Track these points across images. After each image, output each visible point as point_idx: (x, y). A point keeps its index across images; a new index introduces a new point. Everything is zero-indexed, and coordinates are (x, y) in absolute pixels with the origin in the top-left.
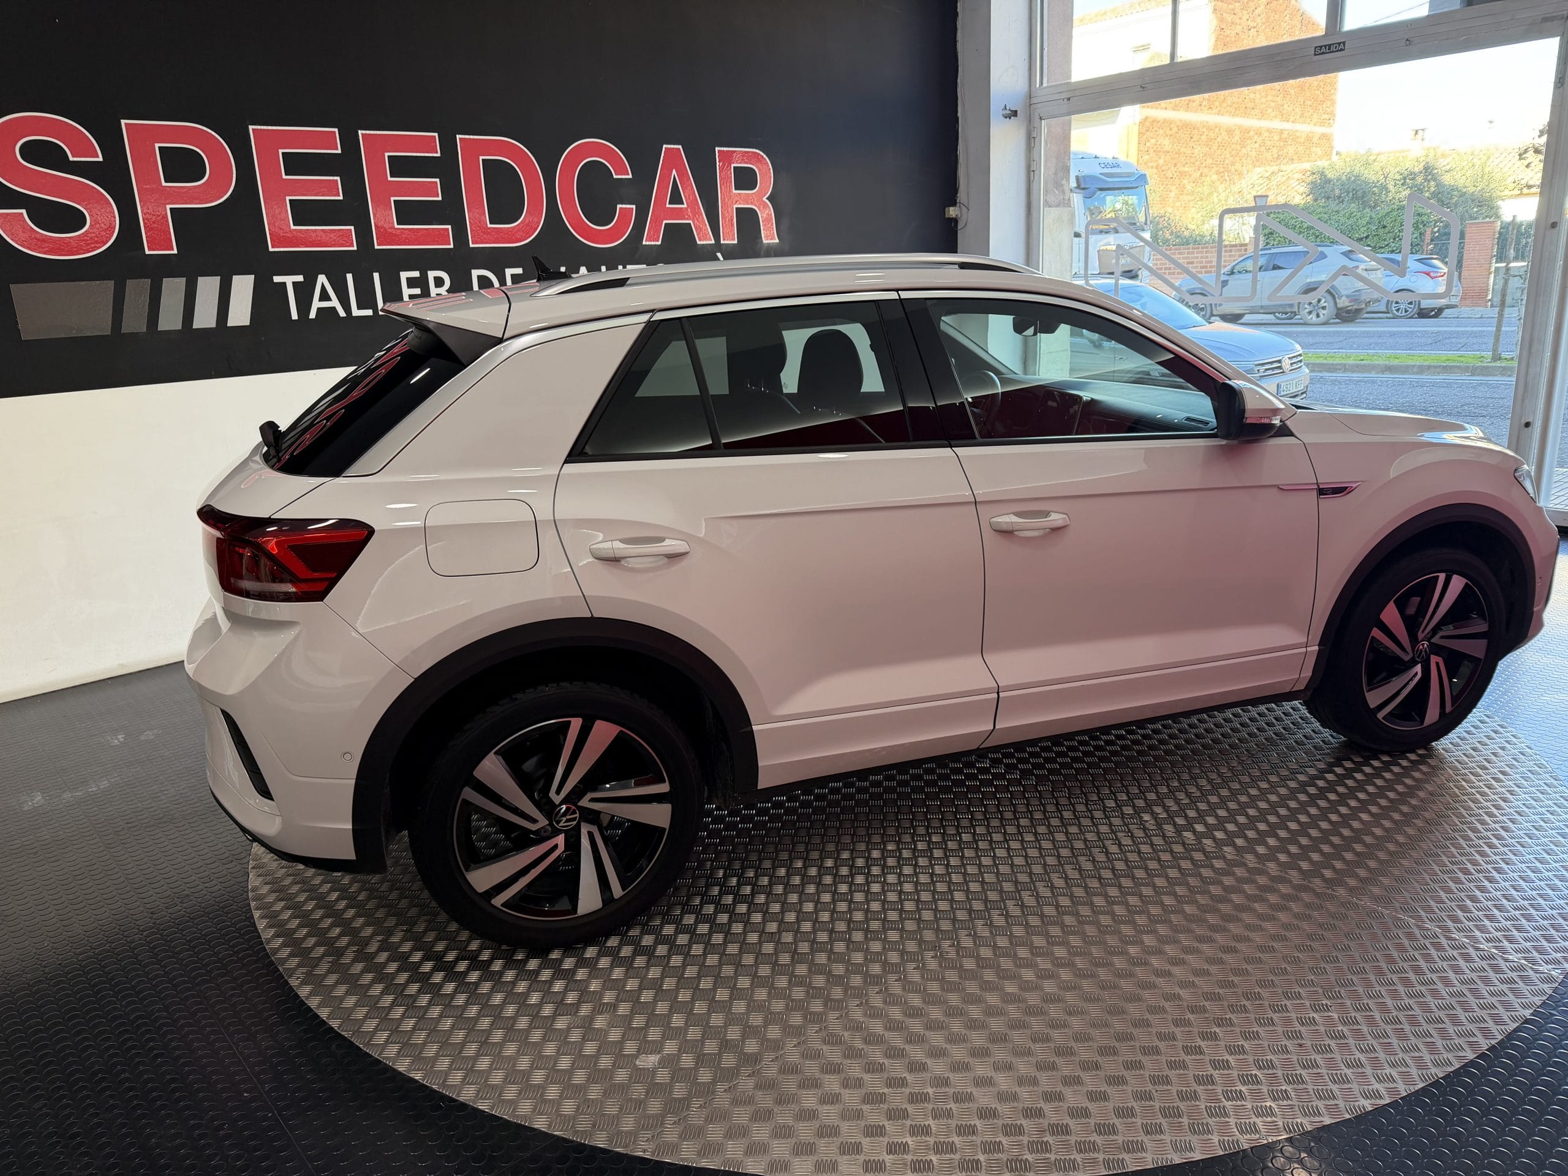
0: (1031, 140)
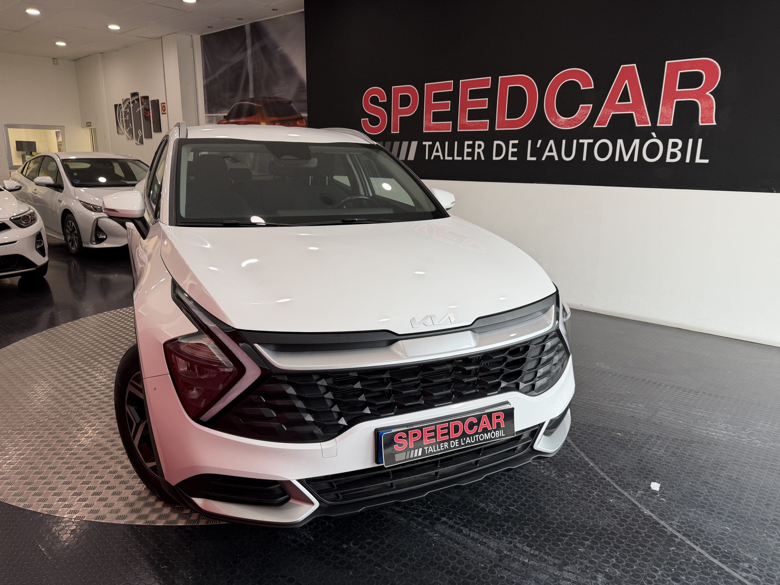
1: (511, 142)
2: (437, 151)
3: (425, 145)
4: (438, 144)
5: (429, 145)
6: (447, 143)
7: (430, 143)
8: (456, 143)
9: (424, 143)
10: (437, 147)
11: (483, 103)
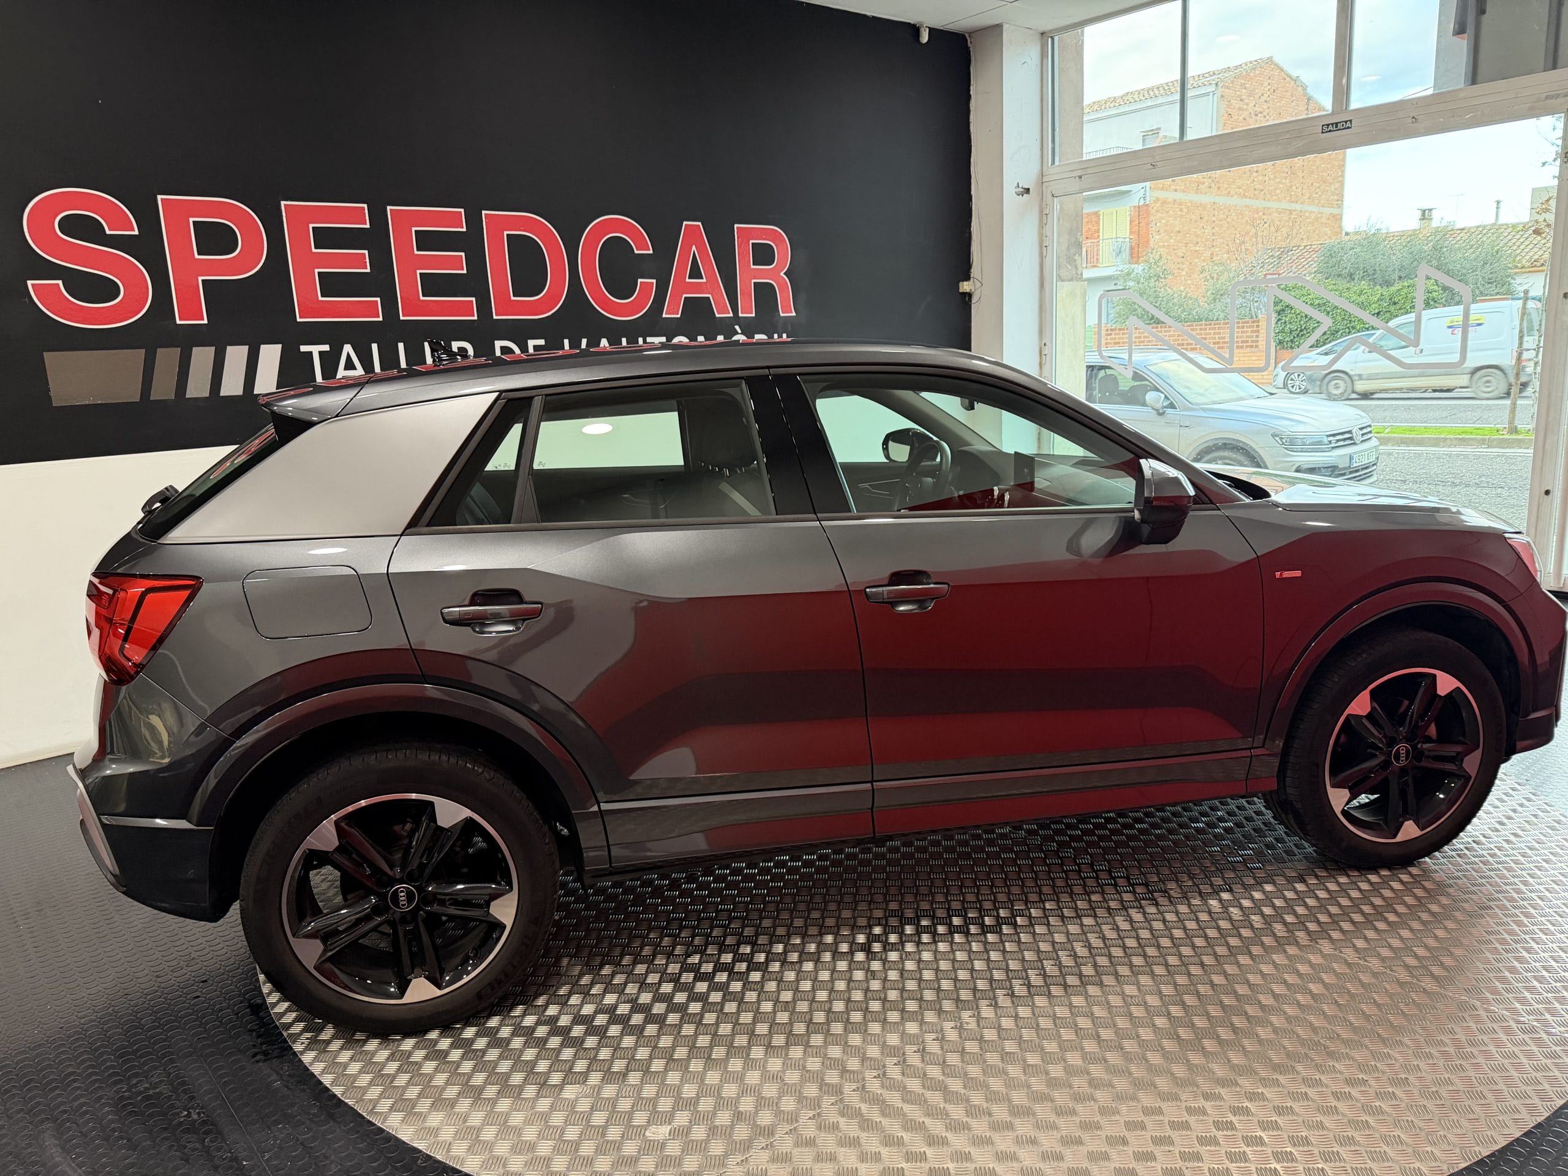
0: (1043, 216)
1: (531, 343)
2: (350, 365)
3: (311, 353)
4: (348, 349)
5: (320, 353)
6: (375, 347)
7: (326, 348)
8: (401, 346)
9: (304, 348)
10: (349, 356)
11: (456, 264)
